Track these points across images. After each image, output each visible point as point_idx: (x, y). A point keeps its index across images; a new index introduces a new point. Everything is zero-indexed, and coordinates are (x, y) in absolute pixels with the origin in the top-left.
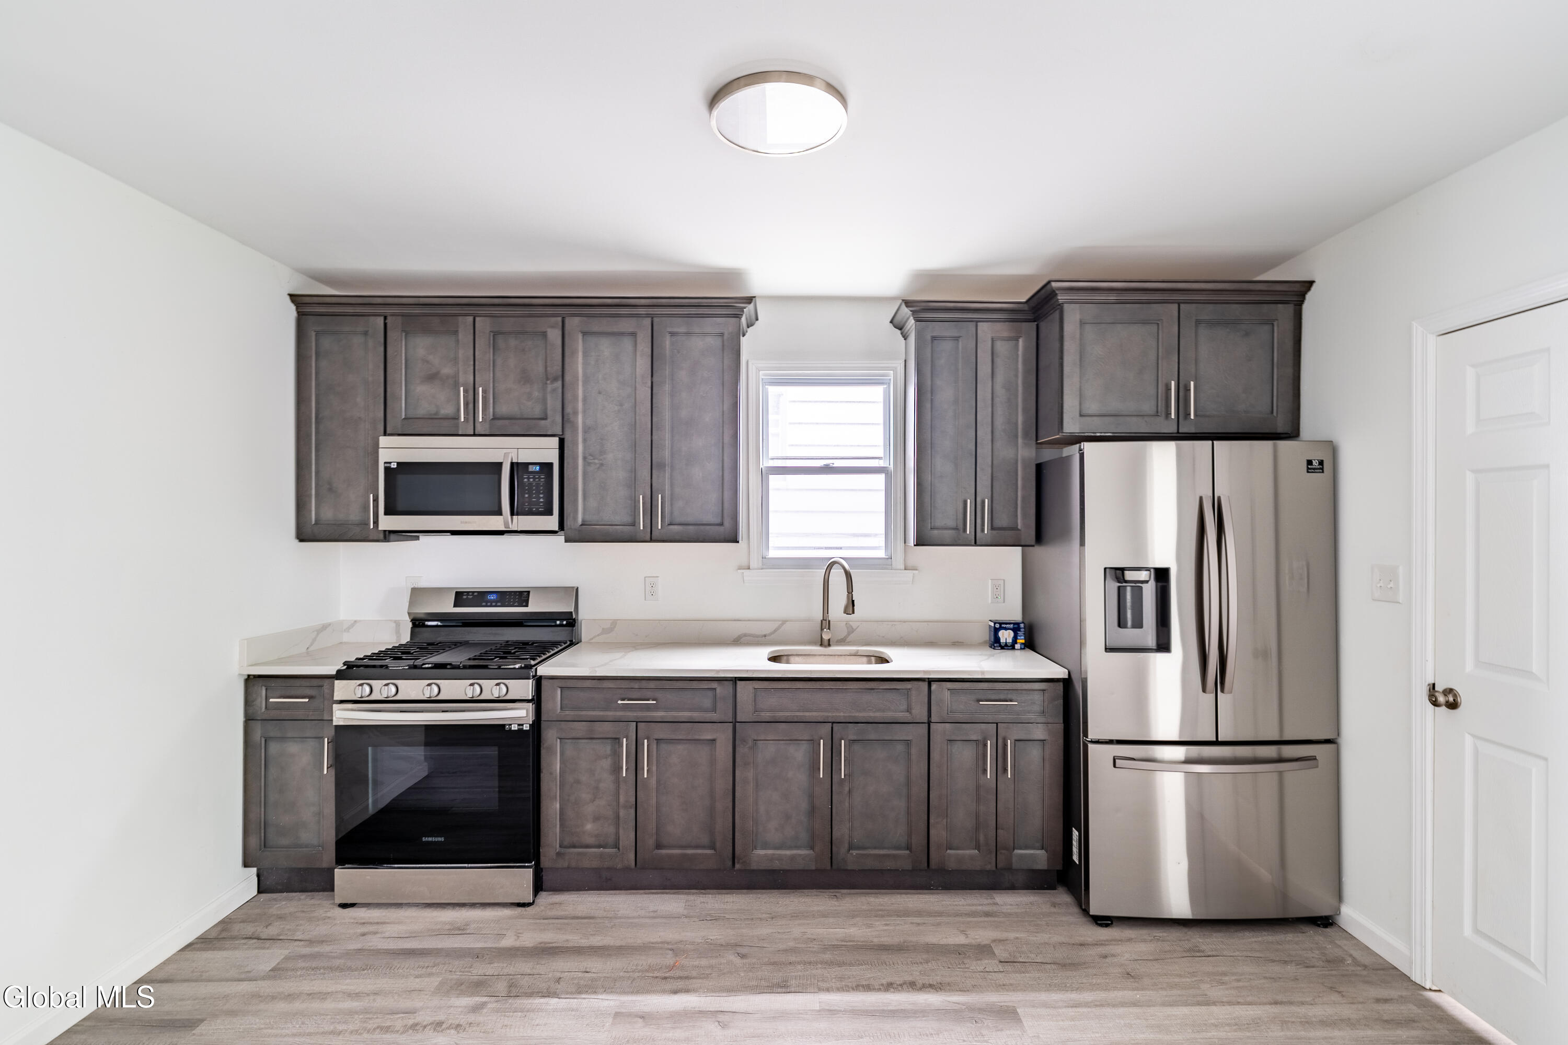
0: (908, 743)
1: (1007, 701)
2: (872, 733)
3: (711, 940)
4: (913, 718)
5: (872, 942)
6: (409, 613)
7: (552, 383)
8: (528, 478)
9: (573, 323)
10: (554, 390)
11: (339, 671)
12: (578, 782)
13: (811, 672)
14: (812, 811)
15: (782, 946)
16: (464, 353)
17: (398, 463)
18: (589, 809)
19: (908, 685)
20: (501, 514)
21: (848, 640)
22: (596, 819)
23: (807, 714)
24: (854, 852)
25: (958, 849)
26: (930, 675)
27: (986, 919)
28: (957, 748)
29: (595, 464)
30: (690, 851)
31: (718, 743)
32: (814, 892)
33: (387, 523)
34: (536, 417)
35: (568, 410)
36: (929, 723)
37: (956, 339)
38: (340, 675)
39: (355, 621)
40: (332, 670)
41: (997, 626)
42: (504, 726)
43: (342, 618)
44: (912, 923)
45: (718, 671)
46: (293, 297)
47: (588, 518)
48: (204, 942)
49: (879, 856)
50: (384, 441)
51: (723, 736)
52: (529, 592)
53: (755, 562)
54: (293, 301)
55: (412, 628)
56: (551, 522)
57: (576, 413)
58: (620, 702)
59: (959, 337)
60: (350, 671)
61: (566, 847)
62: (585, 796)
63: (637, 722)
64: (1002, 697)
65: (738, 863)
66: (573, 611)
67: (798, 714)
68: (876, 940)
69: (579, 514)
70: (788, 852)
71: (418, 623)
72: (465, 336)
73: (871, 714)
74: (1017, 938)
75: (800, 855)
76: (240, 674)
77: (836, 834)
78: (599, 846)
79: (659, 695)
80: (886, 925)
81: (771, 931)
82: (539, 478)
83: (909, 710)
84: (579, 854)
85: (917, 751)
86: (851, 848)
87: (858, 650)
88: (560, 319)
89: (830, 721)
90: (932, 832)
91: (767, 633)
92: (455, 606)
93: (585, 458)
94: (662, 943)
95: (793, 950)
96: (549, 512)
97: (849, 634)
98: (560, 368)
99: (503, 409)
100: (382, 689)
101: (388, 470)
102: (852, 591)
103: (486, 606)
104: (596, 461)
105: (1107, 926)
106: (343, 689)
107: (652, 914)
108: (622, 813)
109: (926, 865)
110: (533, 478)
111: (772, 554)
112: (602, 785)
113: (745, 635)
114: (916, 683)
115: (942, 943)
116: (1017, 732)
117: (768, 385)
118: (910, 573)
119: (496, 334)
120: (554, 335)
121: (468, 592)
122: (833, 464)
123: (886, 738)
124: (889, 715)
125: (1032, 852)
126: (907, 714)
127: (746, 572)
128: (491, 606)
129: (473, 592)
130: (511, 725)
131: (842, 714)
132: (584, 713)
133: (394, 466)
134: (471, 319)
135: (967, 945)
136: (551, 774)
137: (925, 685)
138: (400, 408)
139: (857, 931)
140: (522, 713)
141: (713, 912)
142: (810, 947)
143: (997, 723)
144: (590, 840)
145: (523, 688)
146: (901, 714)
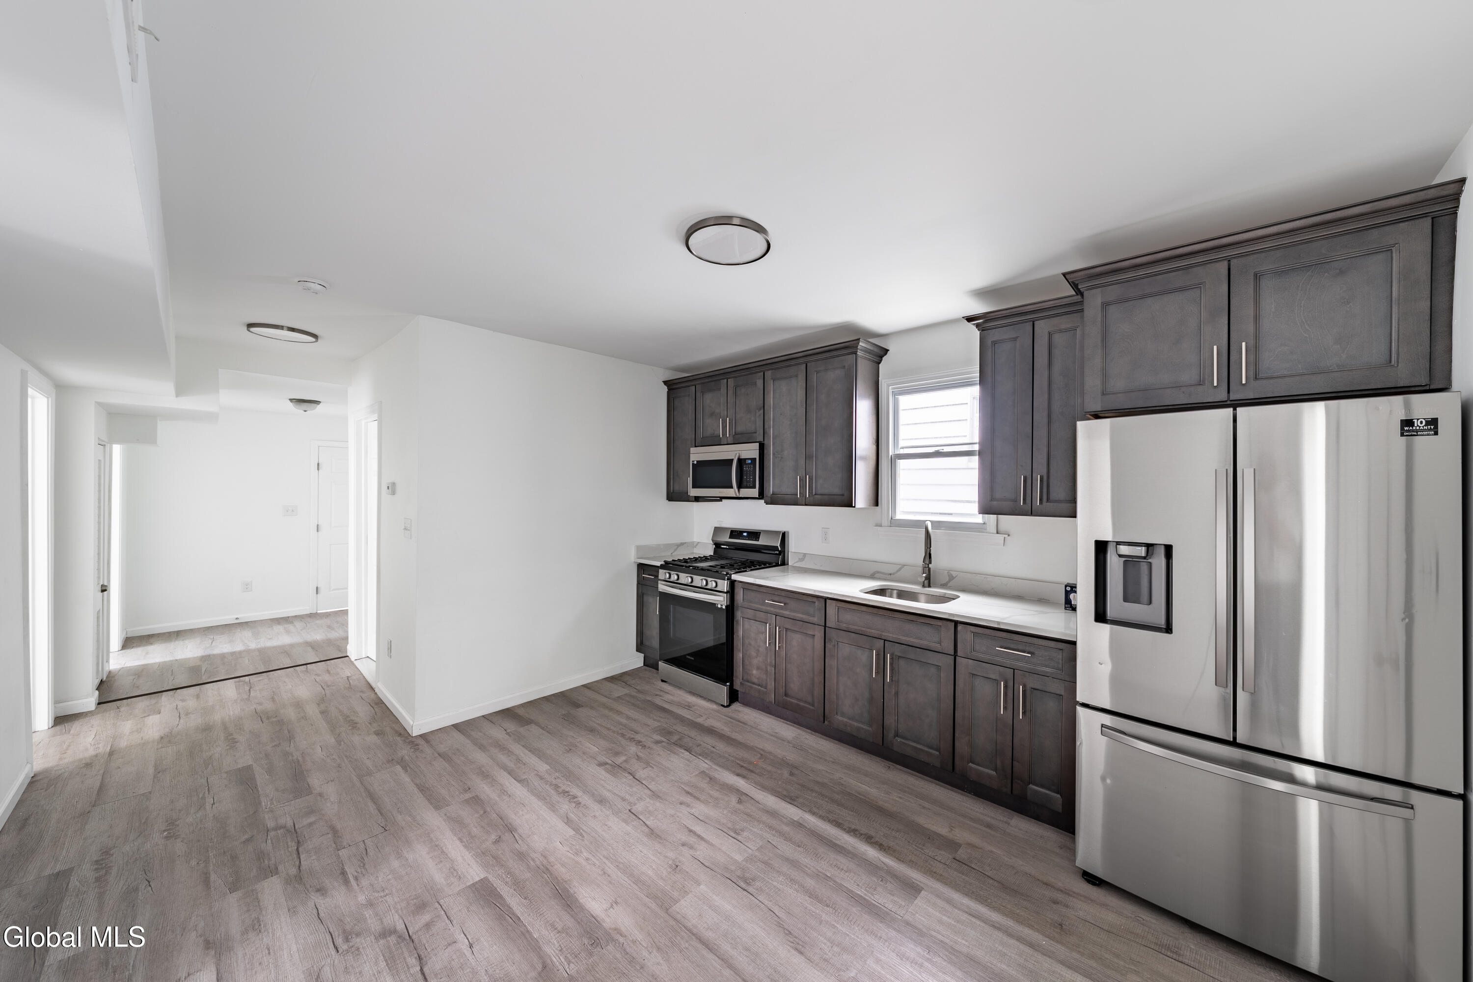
0: (938, 667)
1: (1024, 652)
2: (912, 654)
3: (786, 759)
4: (942, 649)
5: (877, 802)
6: (712, 540)
7: (759, 411)
8: (746, 467)
9: (768, 374)
10: (760, 415)
11: (661, 565)
12: (750, 644)
13: (869, 600)
14: (871, 700)
15: (819, 779)
16: (723, 400)
17: (697, 461)
18: (755, 662)
19: (939, 623)
20: (733, 488)
21: (949, 585)
22: (758, 668)
23: (869, 630)
24: (899, 740)
25: (978, 764)
26: (954, 617)
27: (984, 829)
28: (978, 682)
29: (779, 457)
30: (802, 704)
31: (816, 636)
32: (878, 759)
33: (694, 492)
34: (753, 432)
35: (766, 426)
36: (955, 655)
37: (1015, 339)
38: (662, 567)
39: (698, 542)
40: (658, 564)
41: (1069, 589)
42: (715, 604)
43: (695, 540)
44: (920, 805)
45: (815, 591)
46: (665, 383)
47: (776, 490)
48: (612, 679)
49: (916, 748)
50: (693, 450)
51: (819, 633)
52: (760, 533)
53: (885, 522)
54: (665, 384)
55: (715, 548)
56: (755, 492)
57: (770, 428)
58: (766, 601)
59: (1017, 337)
60: (667, 566)
61: (745, 681)
62: (753, 654)
63: (776, 615)
64: (1020, 647)
65: (827, 720)
66: (779, 545)
67: (863, 629)
68: (880, 803)
69: (770, 489)
70: (856, 724)
71: (717, 545)
72: (723, 391)
73: (912, 640)
74: (991, 852)
75: (863, 729)
76: (635, 562)
77: (886, 722)
78: (759, 685)
79: (788, 601)
80: (900, 798)
81: (823, 768)
82: (751, 467)
83: (940, 643)
84: (749, 686)
85: (946, 675)
86: (897, 735)
87: (945, 593)
88: (762, 373)
89: (883, 638)
90: (957, 744)
91: (892, 572)
92: (730, 538)
93: (774, 454)
94: (762, 750)
95: (823, 785)
96: (754, 487)
97: (950, 581)
98: (762, 402)
99: (740, 429)
100: (685, 578)
101: (693, 464)
102: (930, 547)
103: (742, 539)
104: (780, 456)
105: (1094, 884)
106: (663, 575)
107: (774, 734)
108: (769, 668)
109: (951, 768)
110: (748, 467)
111: (899, 516)
112: (760, 649)
113: (878, 572)
114: (945, 622)
115: (926, 826)
116: (1033, 682)
117: (897, 396)
118: (1001, 537)
119: (736, 387)
120: (760, 383)
121: (735, 531)
122: (943, 450)
123: (923, 660)
124: (924, 643)
125: (1047, 792)
126: (938, 645)
127: (879, 528)
128: (744, 539)
129: (738, 531)
130: (718, 604)
131: (891, 635)
132: (752, 605)
133: (695, 463)
134: (726, 380)
135: (943, 836)
136: (738, 636)
137: (952, 625)
138: (700, 434)
139: (874, 792)
140: (721, 599)
141: (805, 745)
142: (834, 787)
143: (1014, 669)
144: (755, 680)
145: (724, 585)
146: (934, 644)
